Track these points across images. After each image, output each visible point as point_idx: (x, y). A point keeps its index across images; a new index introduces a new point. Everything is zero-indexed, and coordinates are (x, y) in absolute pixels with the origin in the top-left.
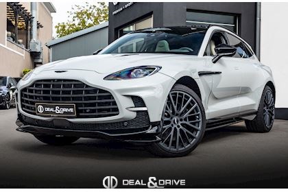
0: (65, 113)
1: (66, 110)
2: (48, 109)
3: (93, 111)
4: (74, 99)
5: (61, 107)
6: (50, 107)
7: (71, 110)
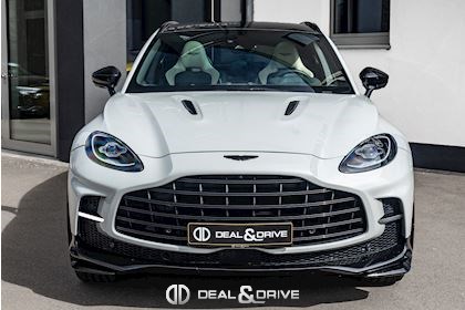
0: (267, 239)
1: (271, 234)
2: (224, 235)
3: (321, 231)
4: (285, 212)
5: (256, 229)
6: (230, 230)
7: (283, 234)
